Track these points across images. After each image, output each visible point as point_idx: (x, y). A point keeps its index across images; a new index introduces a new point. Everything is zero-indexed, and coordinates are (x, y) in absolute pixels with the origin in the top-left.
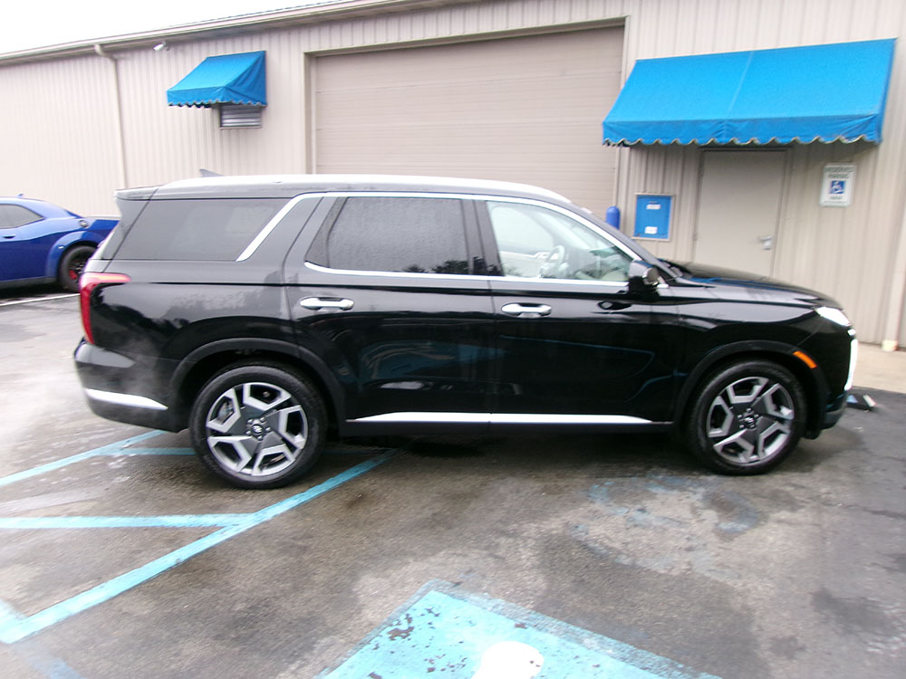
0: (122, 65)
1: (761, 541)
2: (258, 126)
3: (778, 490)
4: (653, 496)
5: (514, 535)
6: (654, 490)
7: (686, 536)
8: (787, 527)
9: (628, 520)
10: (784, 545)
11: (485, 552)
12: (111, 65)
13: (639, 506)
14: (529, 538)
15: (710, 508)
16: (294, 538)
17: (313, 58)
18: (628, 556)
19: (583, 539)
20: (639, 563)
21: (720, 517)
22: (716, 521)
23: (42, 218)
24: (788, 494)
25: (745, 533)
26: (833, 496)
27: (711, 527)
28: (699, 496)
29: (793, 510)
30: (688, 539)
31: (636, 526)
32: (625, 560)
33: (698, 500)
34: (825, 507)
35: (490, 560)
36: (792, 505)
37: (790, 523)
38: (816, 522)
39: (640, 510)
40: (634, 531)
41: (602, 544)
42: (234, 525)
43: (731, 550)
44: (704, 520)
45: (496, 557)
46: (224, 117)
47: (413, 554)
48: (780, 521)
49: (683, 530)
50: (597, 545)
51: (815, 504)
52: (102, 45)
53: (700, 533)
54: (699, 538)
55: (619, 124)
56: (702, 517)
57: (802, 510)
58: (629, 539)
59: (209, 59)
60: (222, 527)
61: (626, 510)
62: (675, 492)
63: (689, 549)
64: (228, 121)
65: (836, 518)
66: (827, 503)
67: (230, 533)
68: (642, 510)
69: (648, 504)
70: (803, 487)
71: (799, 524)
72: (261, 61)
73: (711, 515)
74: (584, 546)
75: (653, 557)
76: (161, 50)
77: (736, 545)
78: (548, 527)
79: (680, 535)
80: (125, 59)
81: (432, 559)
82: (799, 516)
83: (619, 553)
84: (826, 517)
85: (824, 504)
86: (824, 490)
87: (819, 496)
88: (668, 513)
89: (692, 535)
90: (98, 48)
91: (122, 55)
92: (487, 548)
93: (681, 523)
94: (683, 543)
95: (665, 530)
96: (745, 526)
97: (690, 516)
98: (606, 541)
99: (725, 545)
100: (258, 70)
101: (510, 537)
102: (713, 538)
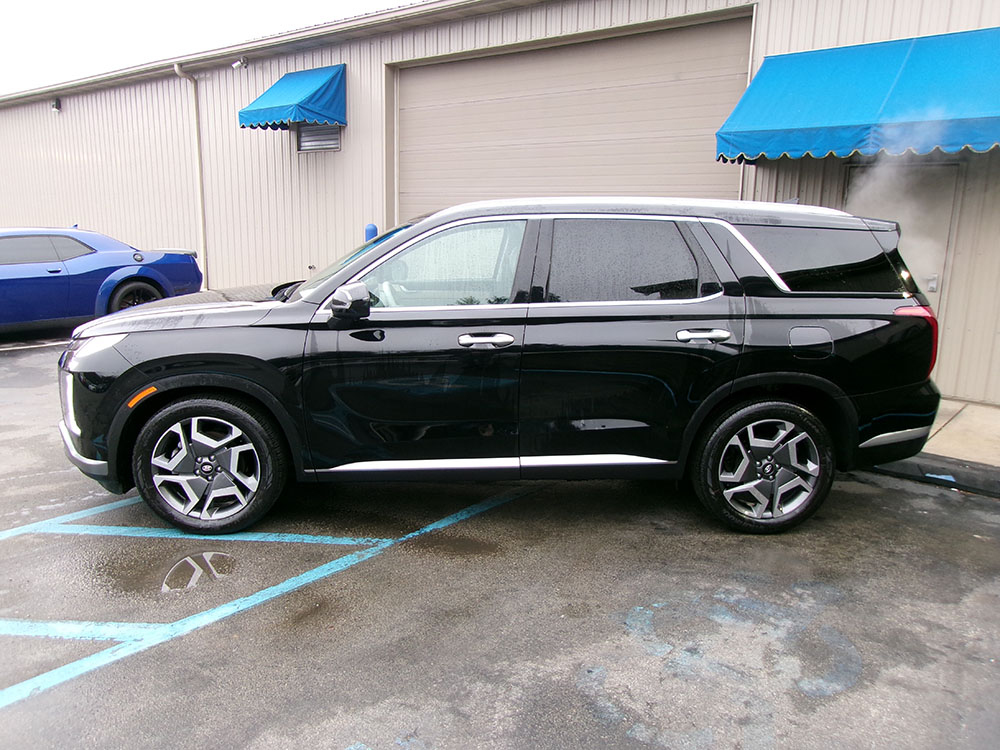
0: (202, 85)
1: (859, 714)
2: (337, 149)
3: (901, 631)
4: (714, 628)
5: (498, 679)
6: (718, 619)
7: (746, 698)
8: (903, 693)
9: (666, 665)
10: (892, 724)
11: (446, 704)
12: (191, 86)
13: (690, 644)
14: (517, 685)
15: (792, 653)
16: (201, 666)
17: (396, 70)
18: (649, 726)
19: (593, 693)
20: (662, 740)
21: (803, 669)
22: (797, 676)
23: (93, 251)
24: (915, 637)
25: (835, 699)
26: (984, 645)
27: (787, 685)
28: (782, 633)
29: (918, 665)
30: (747, 704)
31: (675, 675)
32: (641, 733)
33: (778, 639)
34: (969, 663)
35: (449, 717)
36: (918, 655)
37: (908, 687)
38: (950, 687)
39: (689, 650)
40: (670, 684)
41: (617, 704)
42: (135, 640)
43: (807, 726)
44: (779, 672)
45: (459, 713)
46: (303, 139)
47: (347, 700)
48: (894, 683)
49: (743, 687)
50: (609, 704)
51: (954, 656)
52: (181, 65)
53: (767, 695)
54: (764, 702)
55: (736, 134)
56: (778, 668)
57: (933, 666)
58: (660, 697)
59: (288, 76)
60: (119, 643)
61: (669, 648)
62: (749, 624)
63: (744, 722)
64: (307, 145)
65: (984, 683)
66: (973, 656)
67: (123, 652)
68: (692, 651)
69: (705, 641)
70: (940, 627)
71: (924, 689)
72: (341, 75)
73: (791, 665)
74: (589, 704)
75: (685, 731)
76: (240, 67)
77: (818, 720)
78: (549, 670)
79: (736, 695)
80: (206, 79)
81: (370, 711)
82: (925, 675)
83: (638, 719)
84: (967, 678)
85: (969, 657)
86: (972, 634)
87: (962, 644)
88: (729, 657)
89: (755, 697)
90: (176, 68)
91: (202, 76)
92: (451, 699)
93: (743, 675)
94: (738, 710)
95: (717, 685)
96: (838, 688)
97: (760, 665)
98: (624, 699)
99: (801, 718)
100: (337, 85)
101: (491, 682)
102: (786, 705)
